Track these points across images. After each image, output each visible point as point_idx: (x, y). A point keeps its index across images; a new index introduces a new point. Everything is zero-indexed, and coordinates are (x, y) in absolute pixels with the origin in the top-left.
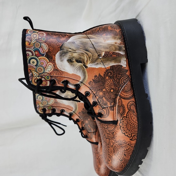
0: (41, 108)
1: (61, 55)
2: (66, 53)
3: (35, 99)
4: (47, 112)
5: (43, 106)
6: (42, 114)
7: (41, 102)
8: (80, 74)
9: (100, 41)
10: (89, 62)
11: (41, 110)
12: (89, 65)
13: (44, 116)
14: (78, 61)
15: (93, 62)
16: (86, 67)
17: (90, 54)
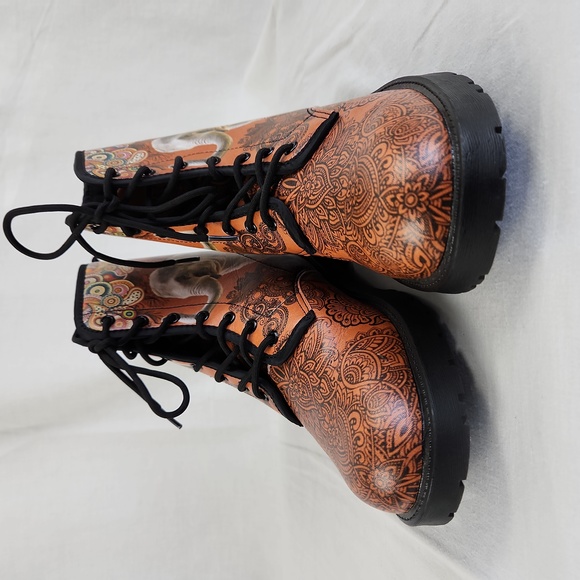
0: (98, 315)
3: (83, 296)
4: (116, 324)
5: (104, 310)
6: (97, 331)
7: (99, 300)
11: (98, 321)
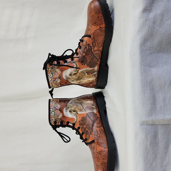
0: (53, 121)
1: (66, 109)
2: (68, 108)
3: (50, 114)
4: (57, 124)
6: (53, 125)
7: (53, 116)
8: (75, 117)
9: (84, 101)
10: (79, 111)
12: (79, 113)
13: (55, 127)
14: (74, 111)
15: (81, 111)
16: (78, 114)
17: (79, 107)
